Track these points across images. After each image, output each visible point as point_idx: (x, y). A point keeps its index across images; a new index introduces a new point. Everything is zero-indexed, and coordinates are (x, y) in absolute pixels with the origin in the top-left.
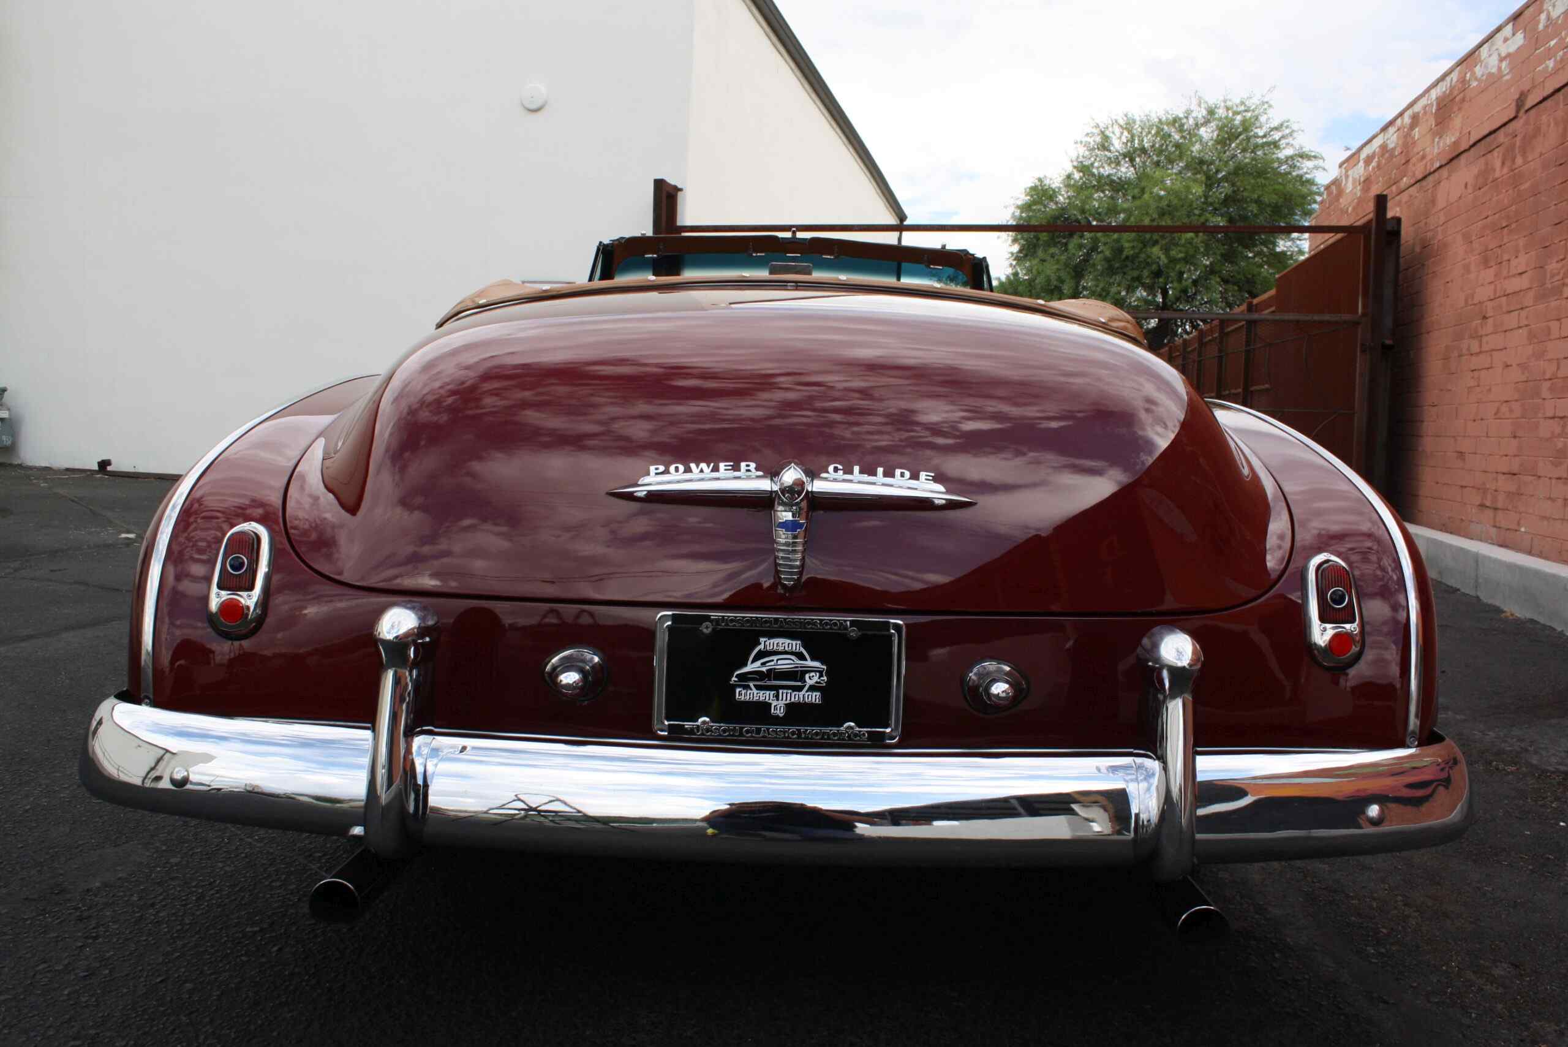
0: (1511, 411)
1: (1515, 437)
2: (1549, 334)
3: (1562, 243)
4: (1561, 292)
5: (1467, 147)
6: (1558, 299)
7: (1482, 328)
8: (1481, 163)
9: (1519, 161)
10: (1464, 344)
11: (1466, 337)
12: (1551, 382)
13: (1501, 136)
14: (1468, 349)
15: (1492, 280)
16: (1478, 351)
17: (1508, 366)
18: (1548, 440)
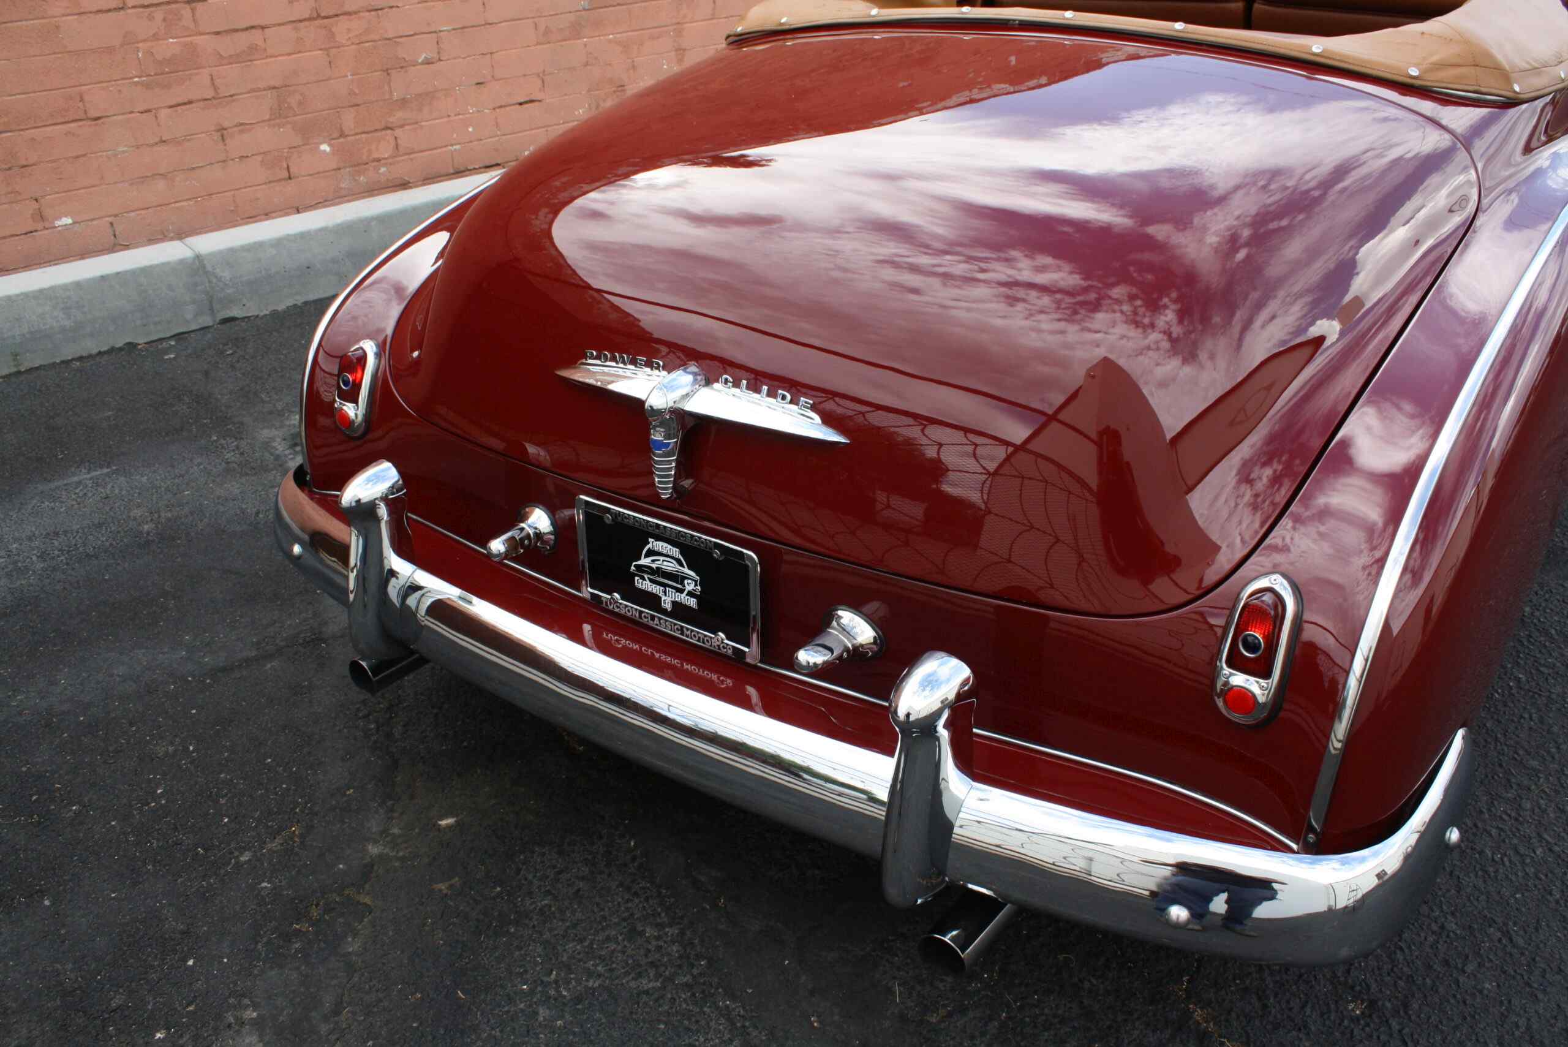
18: (110, 50)
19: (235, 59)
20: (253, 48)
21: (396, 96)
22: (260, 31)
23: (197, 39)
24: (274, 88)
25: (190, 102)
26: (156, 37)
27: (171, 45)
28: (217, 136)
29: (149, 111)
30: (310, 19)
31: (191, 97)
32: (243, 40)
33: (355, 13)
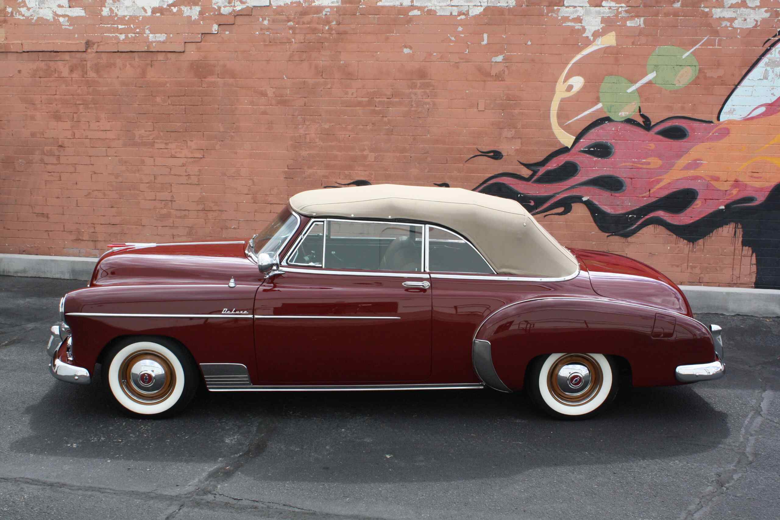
0: (104, 194)
1: (112, 207)
2: (144, 163)
3: (149, 123)
4: (154, 146)
5: (21, 51)
6: (148, 148)
7: (59, 151)
8: (42, 65)
9: (92, 74)
10: (37, 157)
11: (37, 152)
12: (148, 185)
13: (67, 57)
14: (42, 160)
15: (70, 129)
16: (55, 162)
17: (95, 173)
18: (150, 210)
19: (180, 217)
20: (185, 215)
21: (223, 236)
22: (187, 212)
23: (172, 210)
24: (189, 227)
25: (167, 226)
26: (162, 208)
27: (165, 211)
28: (172, 237)
29: (156, 226)
30: (202, 210)
31: (167, 225)
32: (184, 213)
33: (215, 211)
